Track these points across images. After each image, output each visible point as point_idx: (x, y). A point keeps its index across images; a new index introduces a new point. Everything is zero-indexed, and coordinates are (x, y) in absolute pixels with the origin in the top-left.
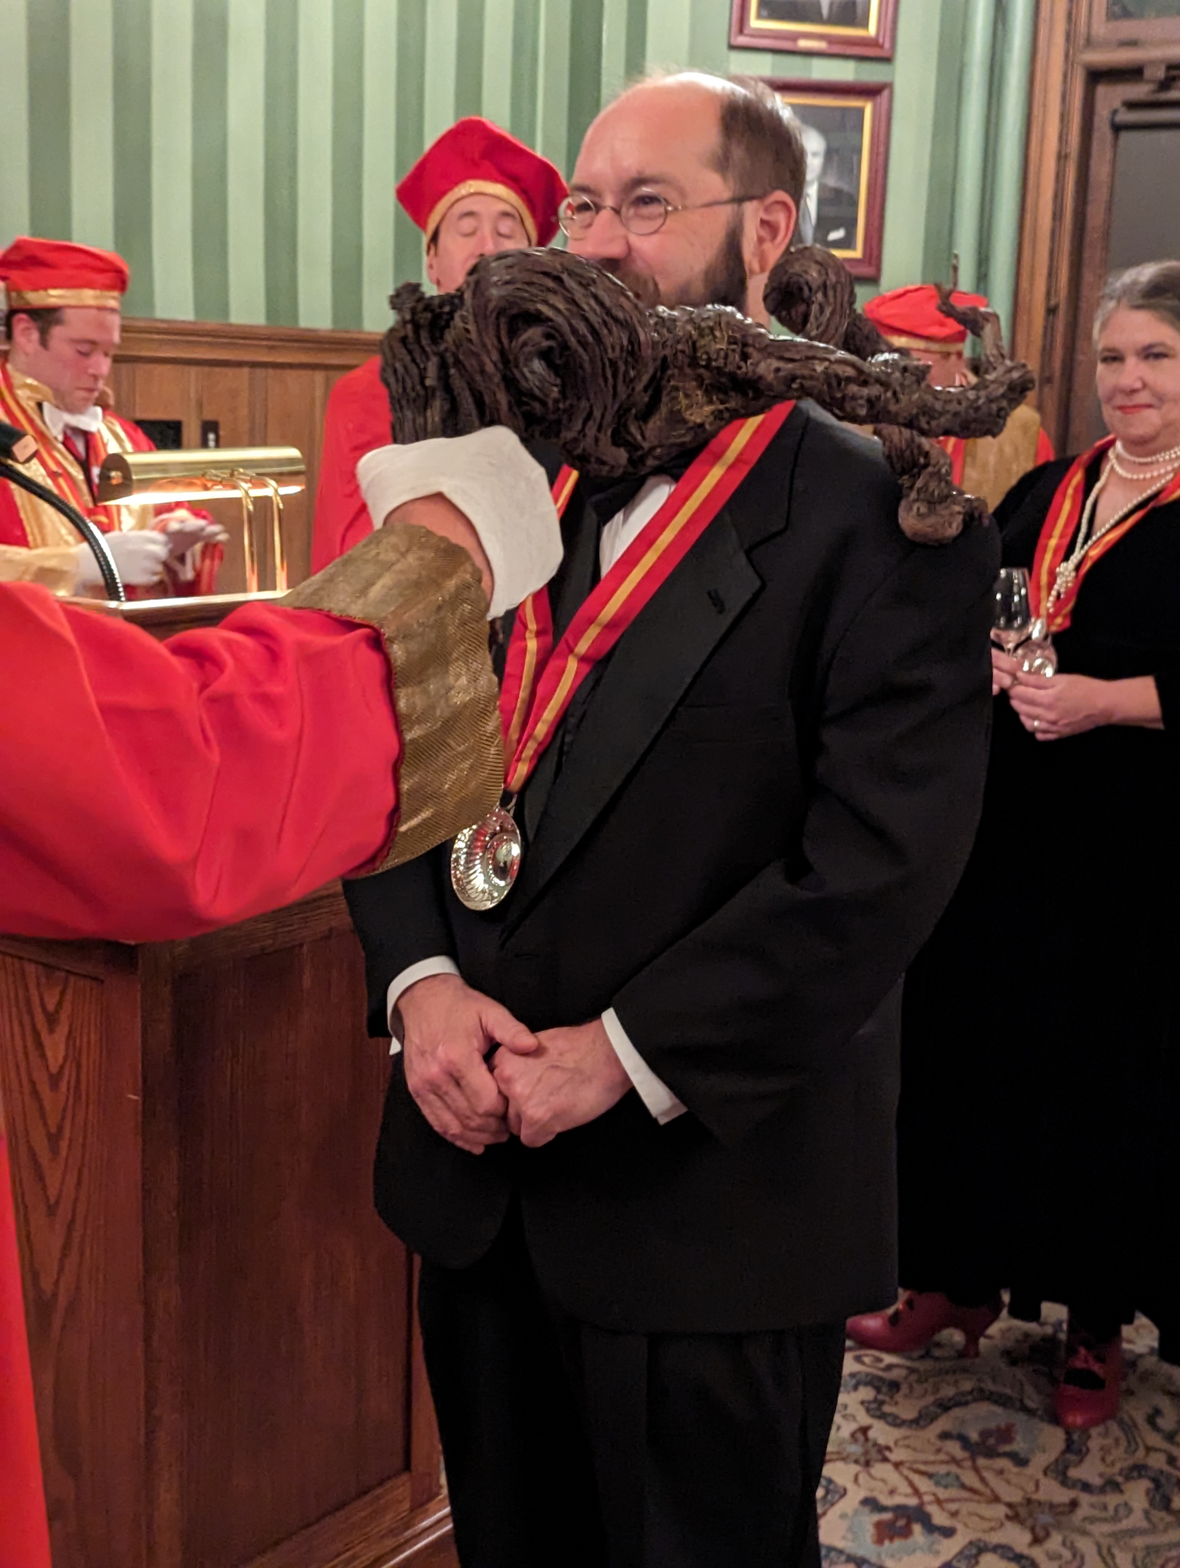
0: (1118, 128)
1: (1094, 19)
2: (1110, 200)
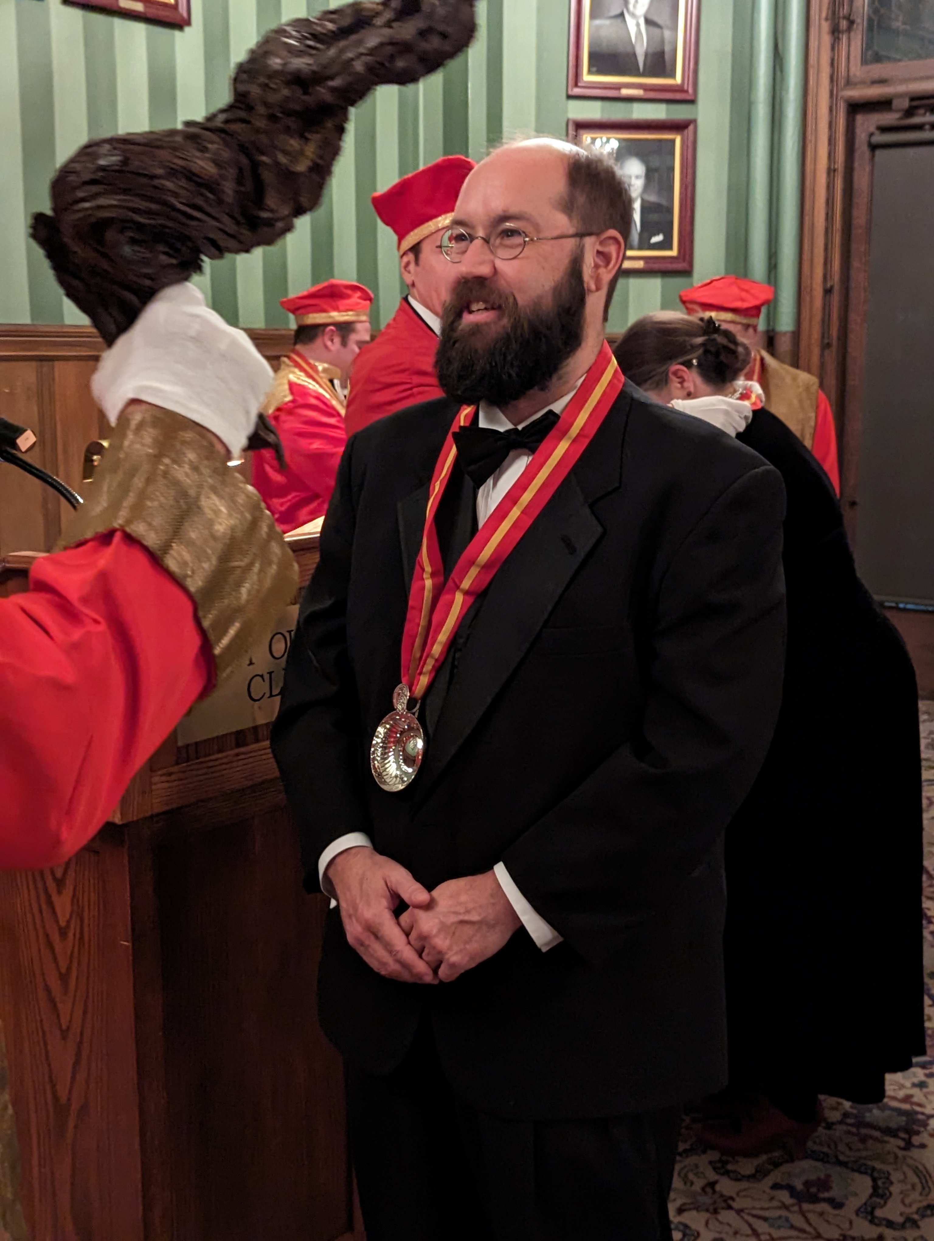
0: (873, 147)
1: (852, 64)
2: (870, 203)
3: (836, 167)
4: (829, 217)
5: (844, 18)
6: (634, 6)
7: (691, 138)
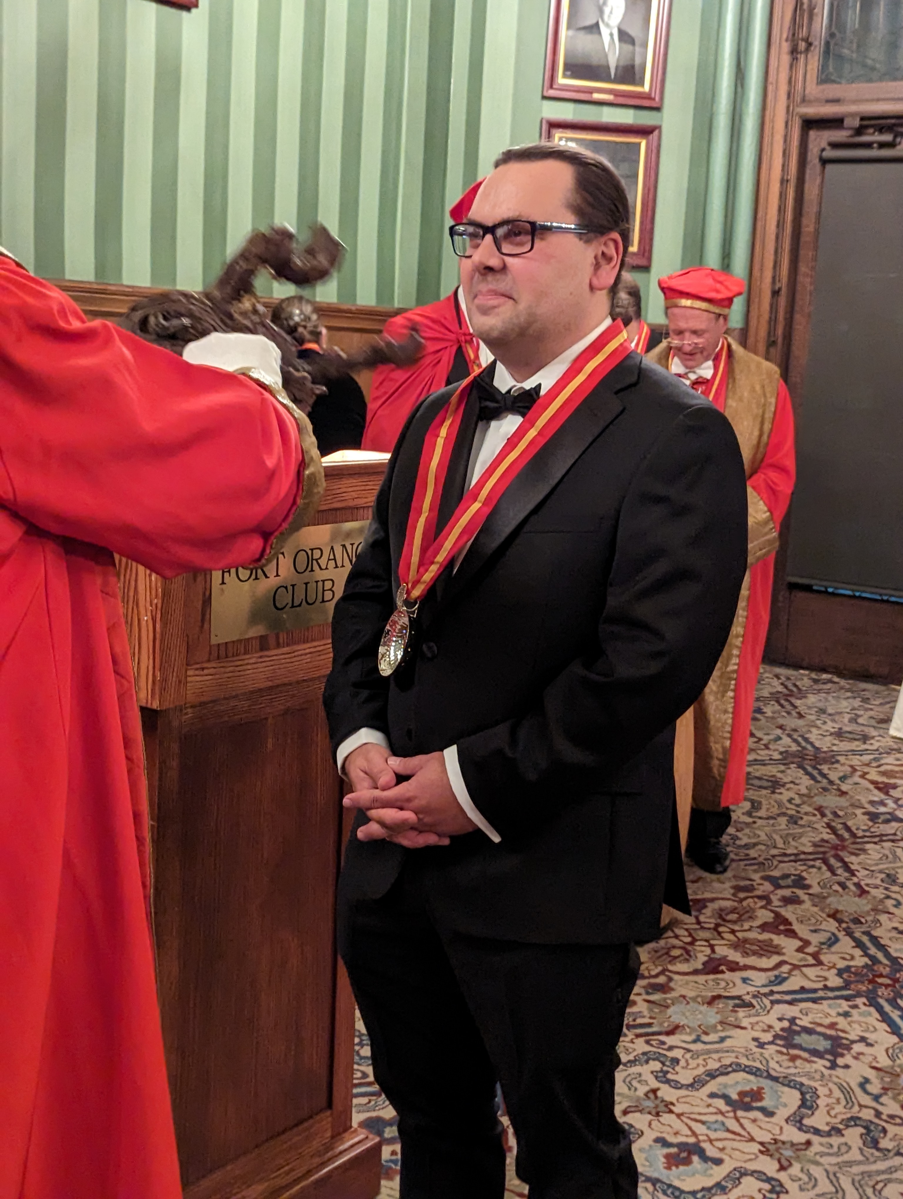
0: (824, 162)
1: (807, 83)
2: (819, 213)
3: (789, 178)
4: (780, 225)
6: (609, 16)
7: (655, 143)
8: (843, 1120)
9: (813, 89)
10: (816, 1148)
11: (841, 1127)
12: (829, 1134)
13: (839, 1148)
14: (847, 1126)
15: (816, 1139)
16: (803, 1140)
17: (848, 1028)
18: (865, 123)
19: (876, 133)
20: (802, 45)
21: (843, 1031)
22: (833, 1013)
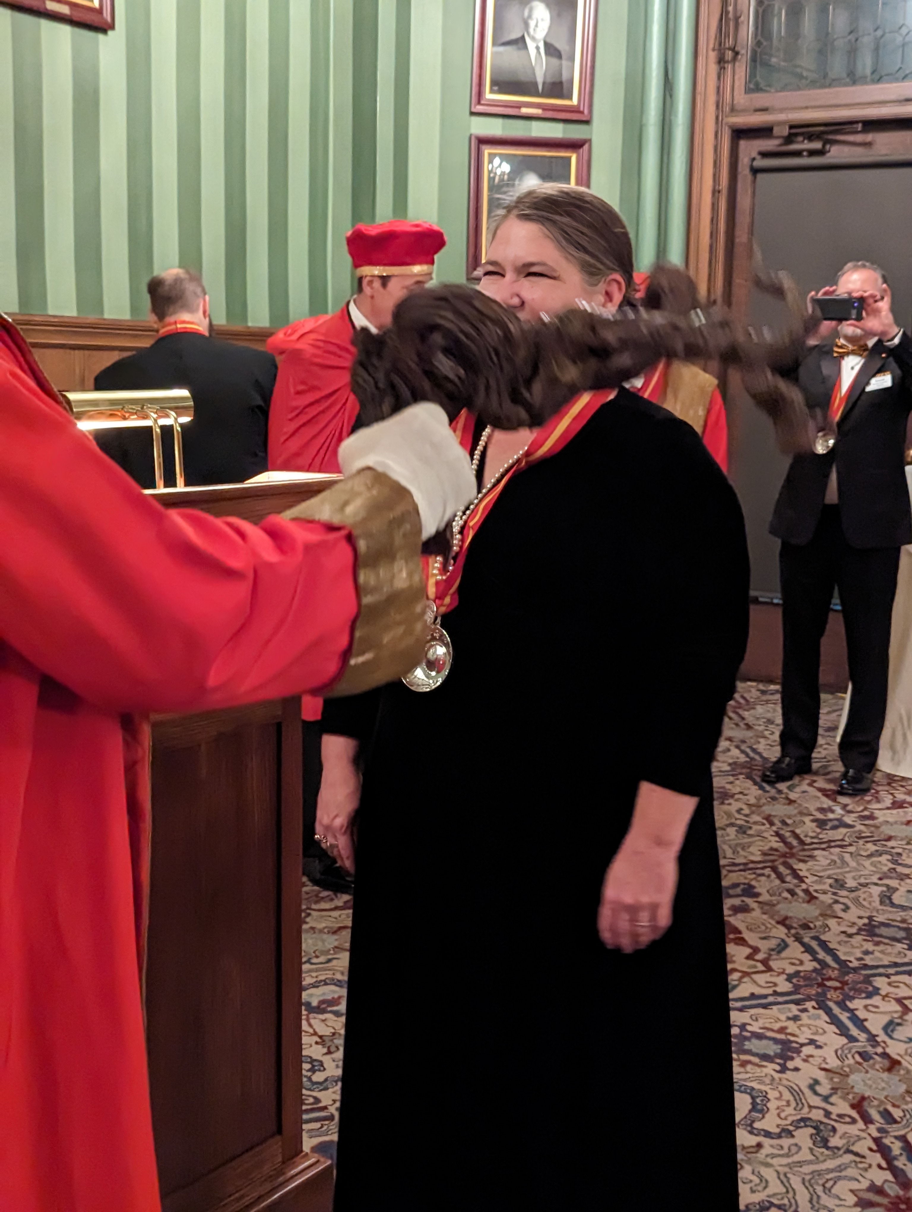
0: (755, 171)
1: (735, 94)
2: (752, 223)
3: (720, 188)
4: (713, 235)
5: (729, 49)
6: (534, 30)
7: (585, 157)
8: (793, 1122)
9: (741, 99)
10: (767, 1150)
11: (791, 1128)
12: (779, 1136)
13: (789, 1149)
14: (798, 1128)
15: (766, 1142)
16: (754, 1143)
17: (797, 1032)
18: (794, 131)
19: (806, 141)
20: (729, 55)
21: (793, 1035)
22: (783, 1017)
